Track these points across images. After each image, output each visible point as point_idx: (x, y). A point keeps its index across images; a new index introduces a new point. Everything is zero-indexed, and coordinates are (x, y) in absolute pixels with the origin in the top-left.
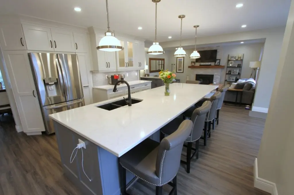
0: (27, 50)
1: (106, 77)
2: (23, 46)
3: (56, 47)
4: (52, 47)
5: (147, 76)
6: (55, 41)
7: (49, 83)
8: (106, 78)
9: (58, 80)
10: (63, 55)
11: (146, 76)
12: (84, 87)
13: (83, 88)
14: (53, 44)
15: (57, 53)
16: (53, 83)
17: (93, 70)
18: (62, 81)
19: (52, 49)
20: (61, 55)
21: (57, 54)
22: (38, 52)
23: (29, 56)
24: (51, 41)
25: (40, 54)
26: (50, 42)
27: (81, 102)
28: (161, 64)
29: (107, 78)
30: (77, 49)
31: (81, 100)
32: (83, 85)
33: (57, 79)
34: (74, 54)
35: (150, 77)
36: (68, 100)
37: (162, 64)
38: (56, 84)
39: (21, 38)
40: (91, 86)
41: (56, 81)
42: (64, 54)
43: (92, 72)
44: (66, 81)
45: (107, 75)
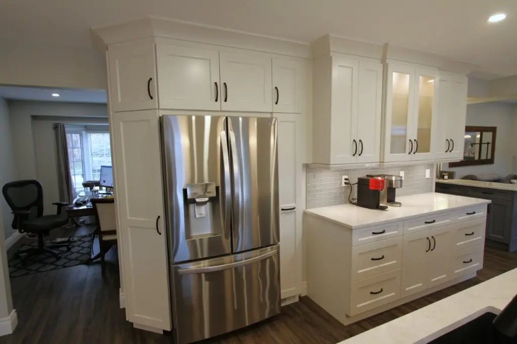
0: (159, 109)
1: (344, 181)
2: (152, 98)
3: (226, 101)
4: (216, 101)
5: (446, 177)
6: (225, 84)
7: (197, 200)
8: (343, 185)
9: (220, 190)
10: (241, 119)
11: (442, 177)
12: (282, 210)
13: (280, 212)
14: (220, 92)
15: (227, 114)
16: (207, 199)
17: (309, 161)
18: (228, 191)
19: (216, 106)
20: (235, 120)
21: (227, 118)
22: (189, 113)
23: (162, 124)
24: (216, 83)
25: (194, 118)
26: (213, 85)
27: (270, 257)
28: (478, 141)
29: (346, 183)
30: (276, 103)
31: (269, 252)
32: (282, 205)
33: (217, 188)
34: (269, 116)
35: (455, 181)
36: (239, 250)
37: (481, 144)
38: (214, 201)
39: (151, 79)
40: (301, 207)
41: (214, 194)
42: (243, 118)
43: (307, 167)
44: (238, 190)
45: (347, 177)
